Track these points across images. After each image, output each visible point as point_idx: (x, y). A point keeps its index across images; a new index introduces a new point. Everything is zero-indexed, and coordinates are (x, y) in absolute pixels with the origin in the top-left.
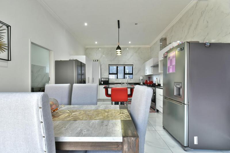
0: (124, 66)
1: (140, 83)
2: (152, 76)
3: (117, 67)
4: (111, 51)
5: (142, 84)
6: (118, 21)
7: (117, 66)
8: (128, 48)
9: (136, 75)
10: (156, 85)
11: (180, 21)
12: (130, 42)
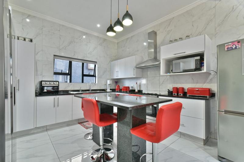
0: (83, 62)
1: (107, 89)
3: (70, 63)
4: (59, 31)
5: (108, 90)
9: (101, 78)
10: (136, 91)
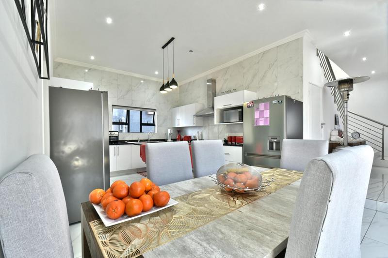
0: (141, 110)
2: (185, 129)
3: (128, 112)
4: (117, 80)
5: (169, 140)
6: (173, 39)
7: (129, 109)
8: (144, 80)
9: (161, 127)
11: (240, 65)
12: (157, 73)
